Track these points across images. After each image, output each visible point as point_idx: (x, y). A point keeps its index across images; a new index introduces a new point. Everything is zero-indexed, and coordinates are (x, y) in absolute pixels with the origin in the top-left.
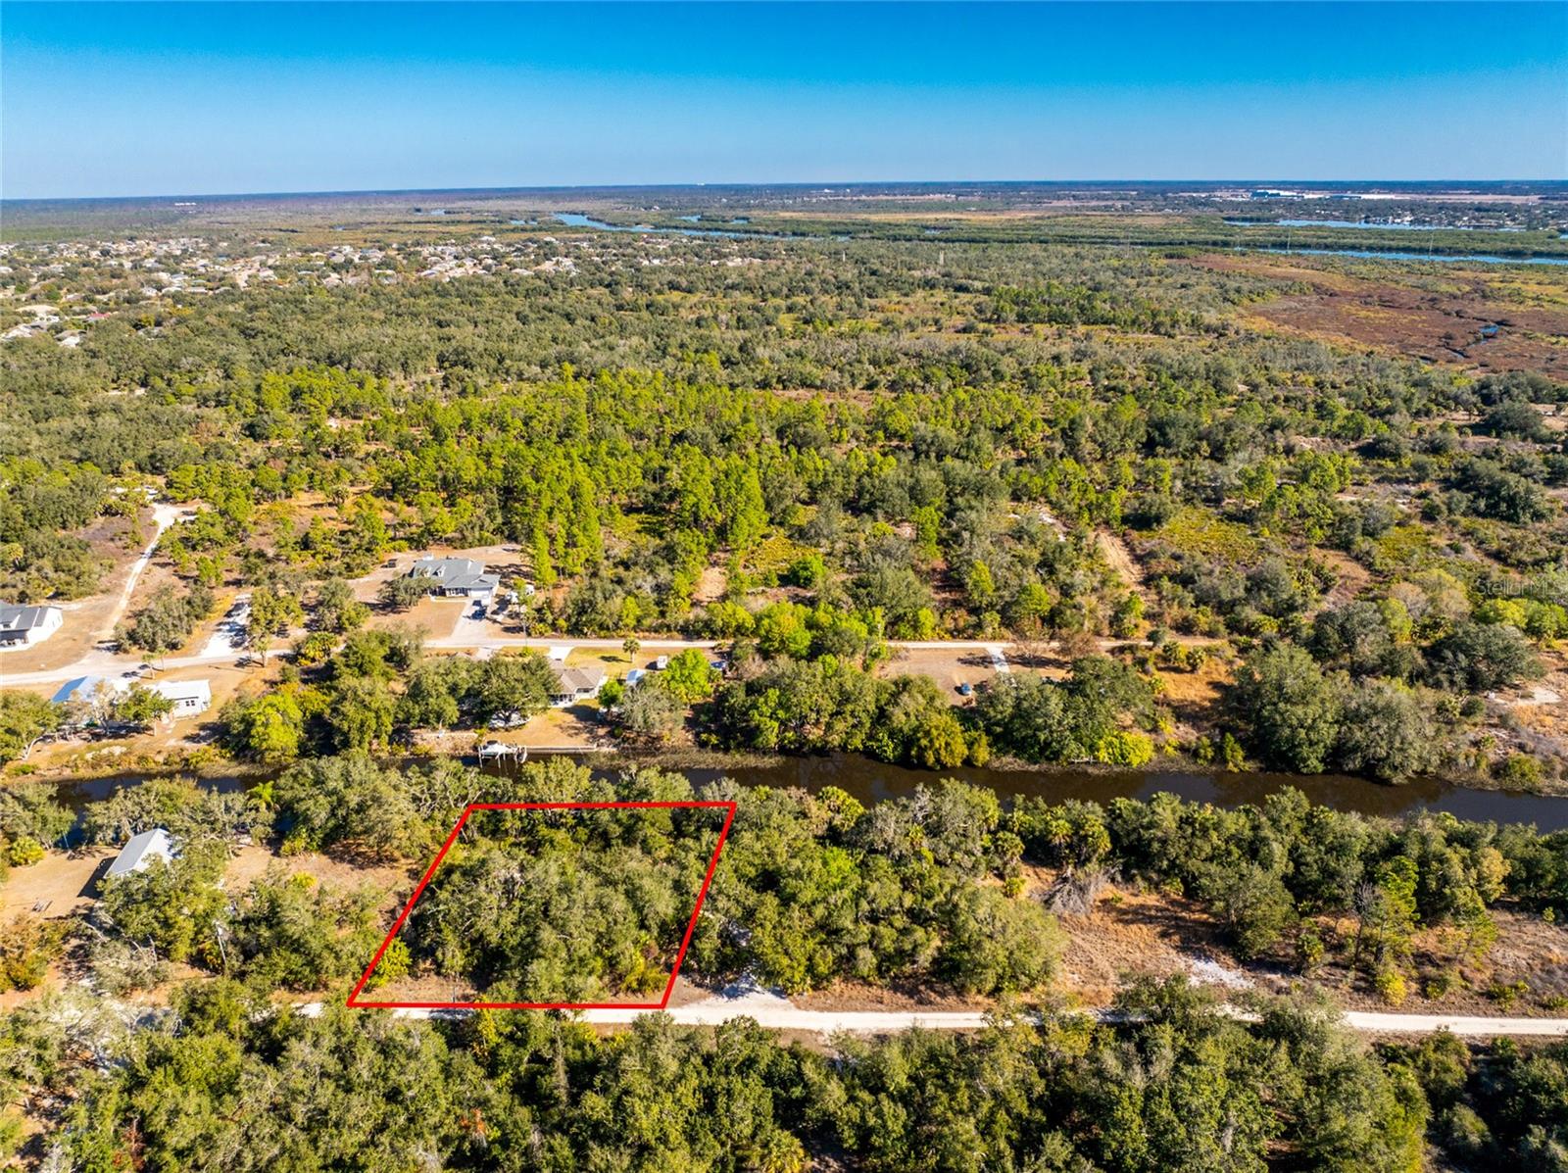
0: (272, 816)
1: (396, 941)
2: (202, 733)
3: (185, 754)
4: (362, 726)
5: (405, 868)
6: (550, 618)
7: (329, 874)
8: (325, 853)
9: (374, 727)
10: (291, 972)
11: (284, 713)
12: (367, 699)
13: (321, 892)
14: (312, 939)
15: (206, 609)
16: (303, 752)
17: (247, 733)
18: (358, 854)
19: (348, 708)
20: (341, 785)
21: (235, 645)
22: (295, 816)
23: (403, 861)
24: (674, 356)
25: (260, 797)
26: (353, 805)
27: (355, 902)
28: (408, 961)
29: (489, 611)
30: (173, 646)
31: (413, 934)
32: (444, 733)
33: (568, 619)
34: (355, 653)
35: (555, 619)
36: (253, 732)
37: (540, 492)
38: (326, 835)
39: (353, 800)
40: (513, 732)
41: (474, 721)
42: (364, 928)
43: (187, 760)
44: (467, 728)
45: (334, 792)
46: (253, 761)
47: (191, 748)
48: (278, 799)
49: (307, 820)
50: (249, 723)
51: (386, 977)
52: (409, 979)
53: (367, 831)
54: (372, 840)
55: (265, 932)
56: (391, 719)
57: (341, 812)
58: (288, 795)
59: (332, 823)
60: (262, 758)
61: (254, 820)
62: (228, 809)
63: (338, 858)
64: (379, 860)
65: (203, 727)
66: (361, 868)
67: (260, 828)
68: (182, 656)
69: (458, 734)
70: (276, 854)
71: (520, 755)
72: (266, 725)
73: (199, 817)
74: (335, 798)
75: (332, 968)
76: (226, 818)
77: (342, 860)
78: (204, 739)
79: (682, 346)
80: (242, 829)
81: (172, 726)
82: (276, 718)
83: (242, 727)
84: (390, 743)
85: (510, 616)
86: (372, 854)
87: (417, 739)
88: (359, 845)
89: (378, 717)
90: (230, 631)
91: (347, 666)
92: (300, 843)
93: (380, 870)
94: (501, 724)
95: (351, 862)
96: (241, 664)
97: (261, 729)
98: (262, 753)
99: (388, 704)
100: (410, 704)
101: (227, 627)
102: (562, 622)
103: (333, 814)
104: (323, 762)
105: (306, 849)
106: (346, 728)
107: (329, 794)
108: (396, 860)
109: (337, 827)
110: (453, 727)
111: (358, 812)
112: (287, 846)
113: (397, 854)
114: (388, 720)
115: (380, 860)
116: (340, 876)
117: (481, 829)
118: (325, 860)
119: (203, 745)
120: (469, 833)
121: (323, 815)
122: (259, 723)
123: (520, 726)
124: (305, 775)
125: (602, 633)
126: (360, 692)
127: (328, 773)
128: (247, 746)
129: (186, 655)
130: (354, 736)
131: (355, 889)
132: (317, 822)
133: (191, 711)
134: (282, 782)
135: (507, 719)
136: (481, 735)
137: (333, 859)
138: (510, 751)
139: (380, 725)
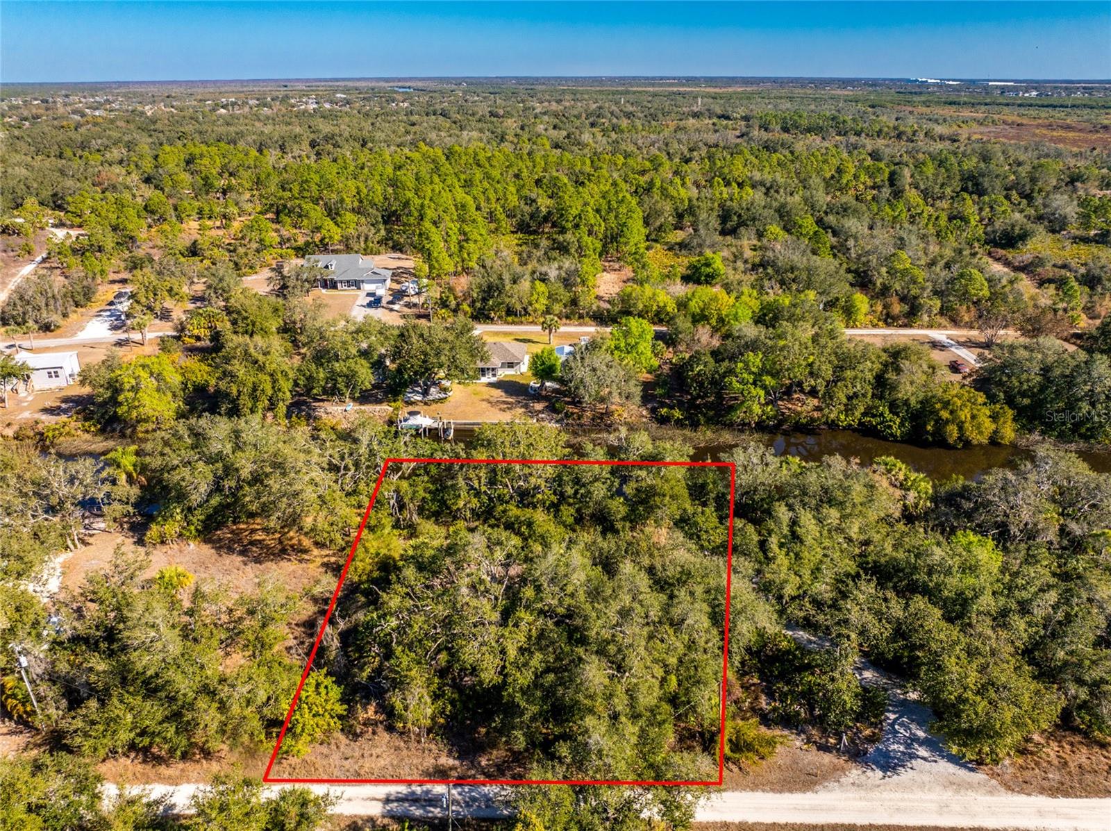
0: (135, 492)
1: (318, 676)
2: (64, 406)
3: (40, 427)
4: (255, 389)
5: (319, 561)
6: (453, 304)
7: (213, 570)
8: (206, 541)
9: (270, 392)
10: (143, 733)
11: (159, 377)
12: (261, 358)
13: (197, 595)
14: (178, 678)
15: (89, 299)
16: (181, 415)
17: (114, 401)
18: (252, 543)
19: (238, 368)
20: (228, 449)
21: (114, 328)
22: (166, 489)
23: (316, 552)
24: (512, 142)
25: (119, 466)
26: (245, 473)
27: (251, 612)
28: (340, 709)
29: (384, 302)
30: (47, 328)
31: (343, 661)
32: (351, 407)
33: (472, 304)
34: (246, 318)
35: (458, 305)
36: (121, 398)
37: (422, 206)
38: (209, 517)
39: (245, 465)
40: (434, 406)
41: (386, 394)
42: (268, 655)
43: (42, 434)
44: (379, 402)
45: (219, 457)
46: (123, 436)
47: (49, 420)
48: (143, 469)
49: (182, 496)
50: (115, 388)
51: (305, 738)
52: (342, 738)
53: (265, 511)
54: (273, 523)
55: (100, 665)
56: (290, 384)
57: (229, 484)
58: (156, 462)
59: (215, 501)
60: (134, 431)
61: (108, 495)
62: (71, 480)
63: (224, 547)
64: (282, 552)
65: (66, 400)
66: (258, 561)
67: (117, 506)
68: (56, 337)
69: (368, 408)
70: (140, 542)
71: (445, 431)
72: (135, 389)
73: (29, 489)
74: (220, 465)
75: (214, 726)
76: (65, 490)
77: (230, 550)
78: (65, 411)
79: (516, 135)
80: (90, 506)
81: (30, 398)
82: (149, 383)
83: (108, 394)
84: (288, 416)
85: (408, 305)
86: (272, 543)
87: (320, 412)
88: (253, 531)
89: (275, 381)
90: (110, 316)
91: (236, 333)
92: (172, 528)
93: (284, 564)
94: (418, 398)
95: (243, 553)
96: (119, 343)
97: (131, 395)
98: (134, 427)
99: (286, 368)
100: (313, 367)
101: (108, 313)
102: (465, 307)
103: (217, 488)
104: (204, 422)
105: (181, 535)
106: (234, 390)
107: (210, 460)
108: (306, 551)
109: (222, 507)
110: (365, 398)
111: (250, 484)
112: (154, 530)
113: (307, 542)
114: (286, 386)
115: (284, 551)
116: (227, 572)
117: (421, 511)
118: (207, 550)
119: (63, 418)
120: (406, 514)
121: (204, 488)
122: (127, 386)
123: (441, 400)
124: (181, 438)
125: (510, 319)
126: (252, 350)
127: (211, 433)
128: (115, 418)
129: (61, 336)
130: (245, 402)
131: (249, 590)
132: (195, 498)
133: (54, 383)
134: (148, 447)
135: (425, 393)
136: (396, 409)
137: (218, 549)
138: (435, 425)
139: (276, 389)
